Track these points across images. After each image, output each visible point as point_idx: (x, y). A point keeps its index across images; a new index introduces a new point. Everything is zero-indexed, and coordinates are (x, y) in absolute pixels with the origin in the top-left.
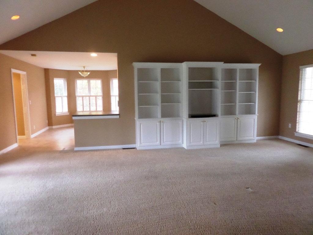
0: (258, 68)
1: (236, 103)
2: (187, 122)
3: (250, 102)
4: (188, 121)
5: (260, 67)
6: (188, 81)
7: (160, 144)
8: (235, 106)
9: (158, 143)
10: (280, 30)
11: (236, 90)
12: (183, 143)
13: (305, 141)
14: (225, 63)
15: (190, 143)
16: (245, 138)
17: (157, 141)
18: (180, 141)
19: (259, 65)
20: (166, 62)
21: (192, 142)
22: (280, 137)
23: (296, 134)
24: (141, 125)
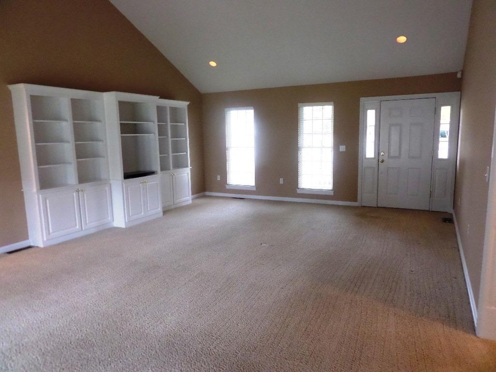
0: (187, 107)
1: (169, 154)
2: (122, 185)
3: (177, 153)
4: (124, 184)
5: (189, 106)
6: (119, 122)
7: (81, 229)
8: (168, 157)
9: (77, 227)
10: (213, 64)
11: (167, 135)
12: (113, 221)
13: (242, 194)
14: (161, 98)
15: (129, 216)
16: (182, 199)
17: (76, 225)
18: (110, 218)
19: (188, 103)
20: (83, 89)
21: (132, 215)
22: (207, 193)
23: (227, 187)
24: (48, 201)
